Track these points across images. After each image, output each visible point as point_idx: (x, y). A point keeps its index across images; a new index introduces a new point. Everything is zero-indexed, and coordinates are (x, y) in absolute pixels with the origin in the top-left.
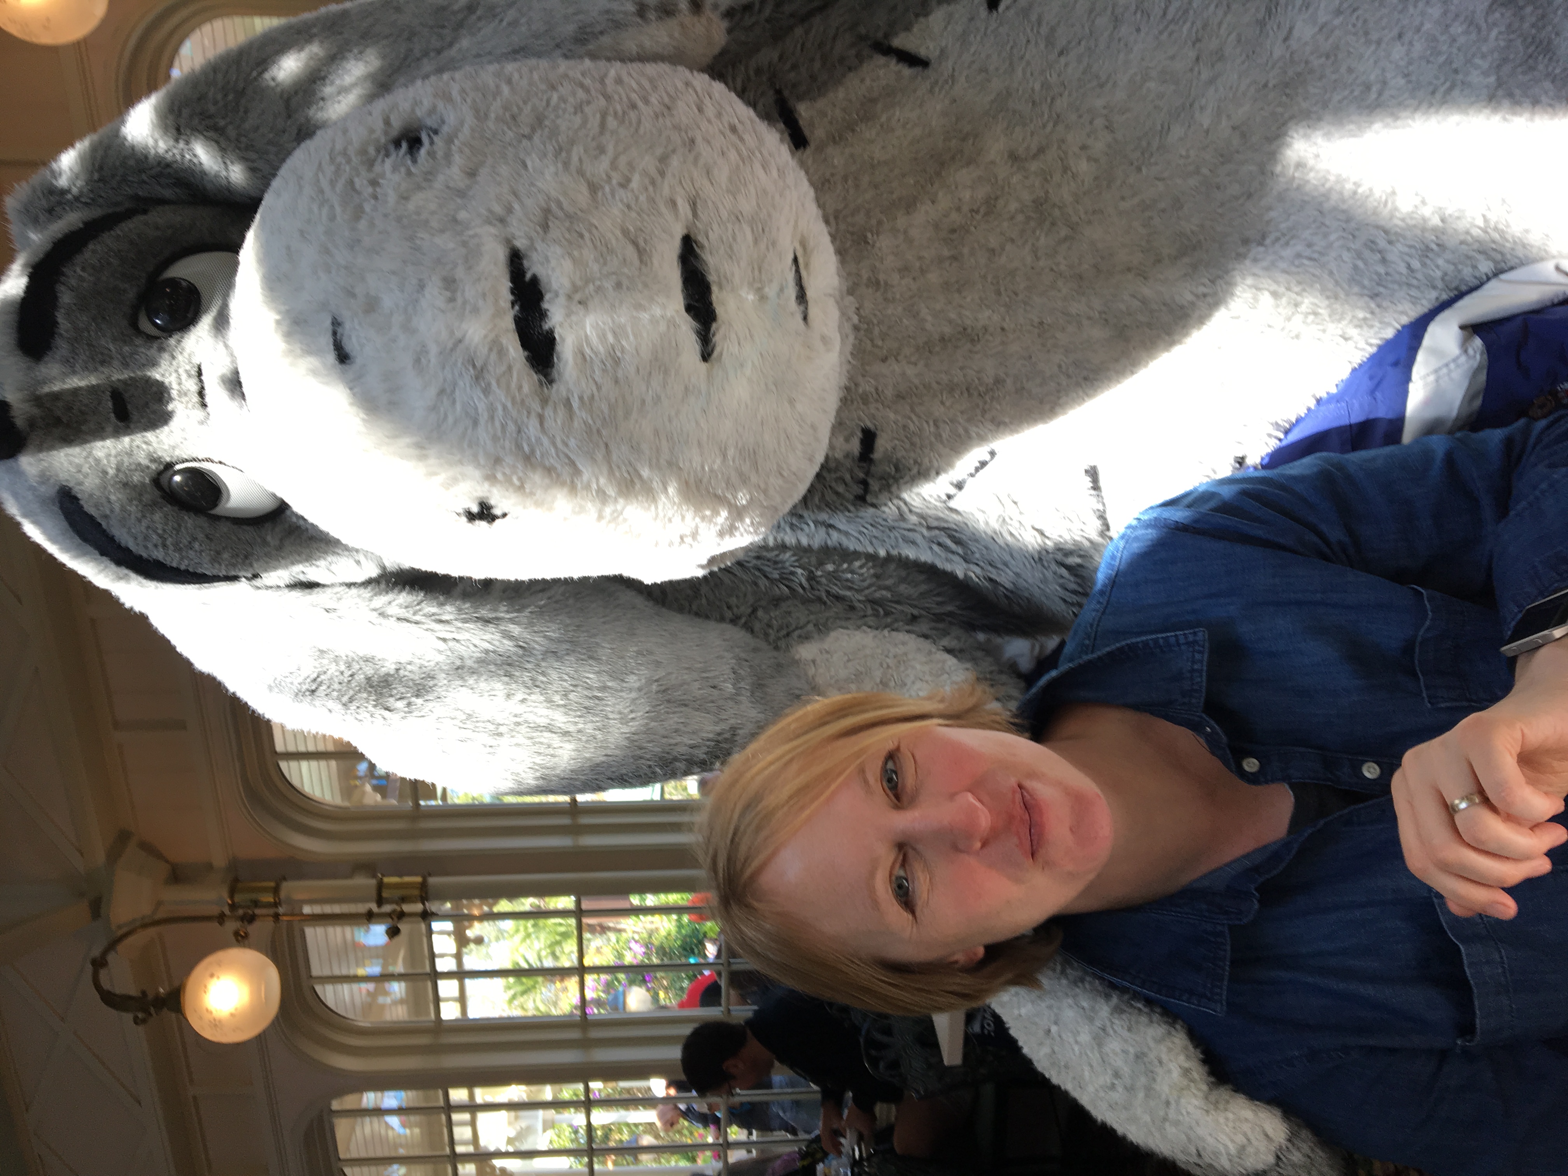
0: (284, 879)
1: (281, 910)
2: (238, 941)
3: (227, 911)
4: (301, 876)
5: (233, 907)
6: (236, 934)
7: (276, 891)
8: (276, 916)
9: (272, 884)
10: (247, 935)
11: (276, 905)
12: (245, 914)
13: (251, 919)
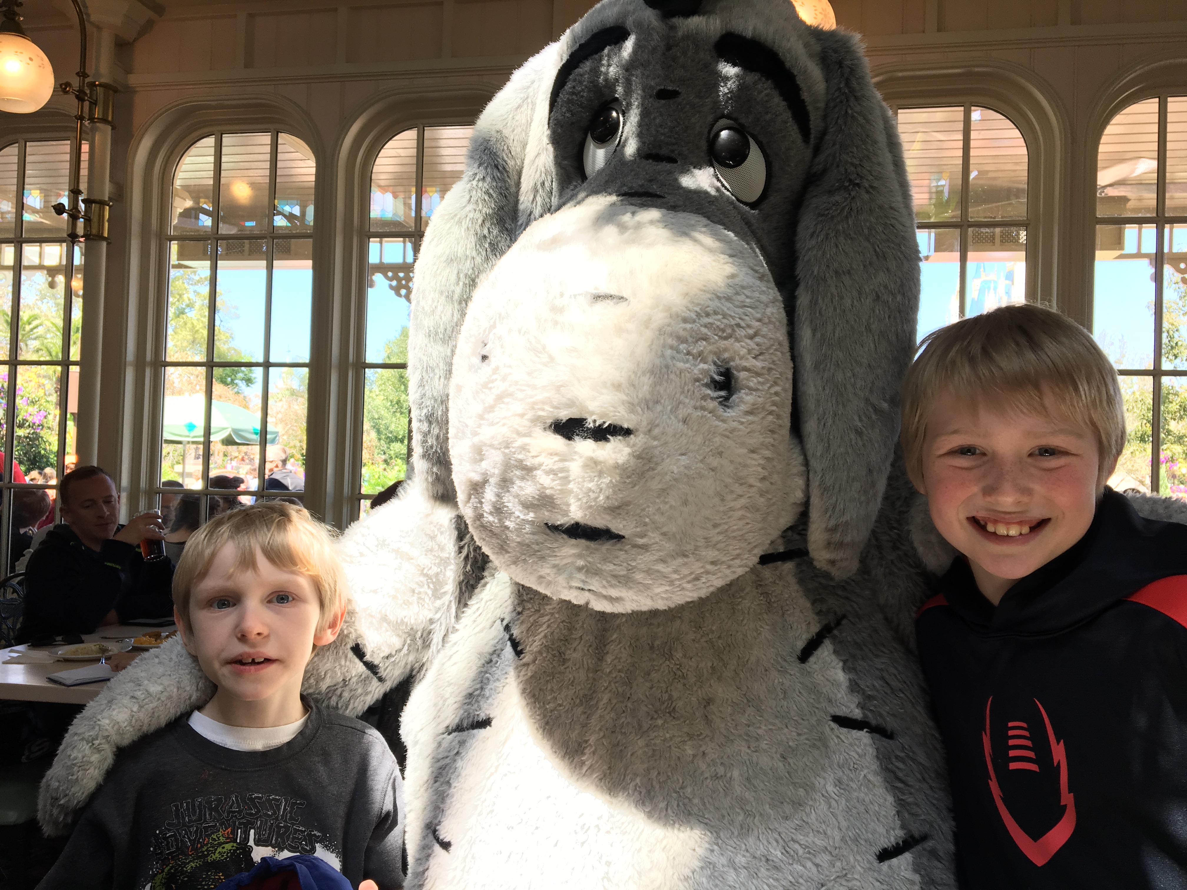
0: (113, 128)
1: (86, 123)
2: (61, 85)
3: (87, 80)
4: (115, 142)
5: (92, 85)
6: (68, 84)
7: (104, 120)
8: (81, 118)
9: (110, 119)
10: (65, 92)
11: (92, 119)
12: (86, 94)
13: (80, 98)
